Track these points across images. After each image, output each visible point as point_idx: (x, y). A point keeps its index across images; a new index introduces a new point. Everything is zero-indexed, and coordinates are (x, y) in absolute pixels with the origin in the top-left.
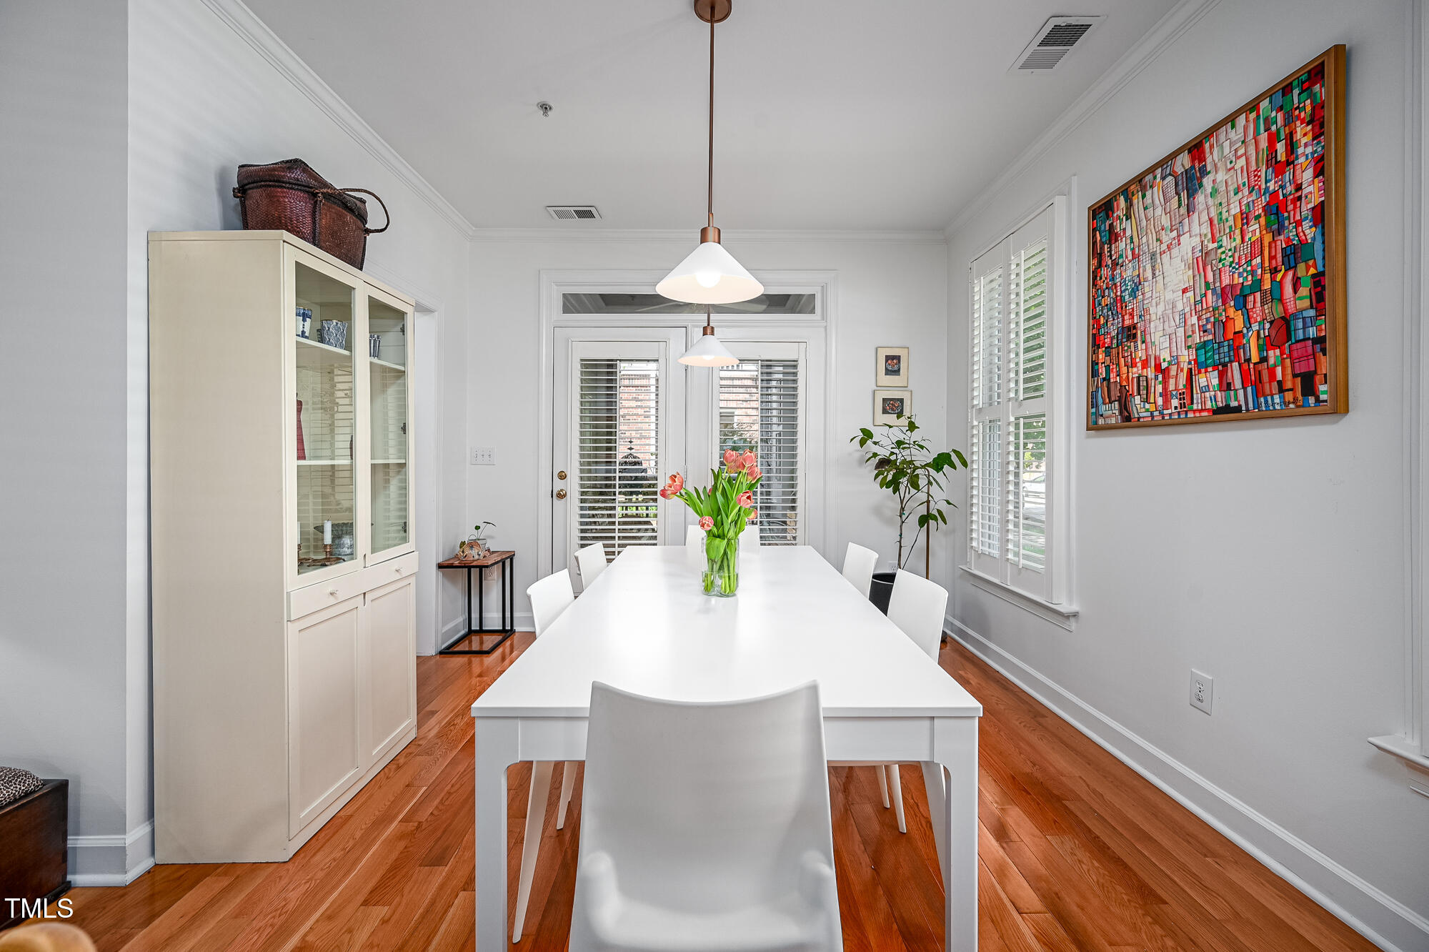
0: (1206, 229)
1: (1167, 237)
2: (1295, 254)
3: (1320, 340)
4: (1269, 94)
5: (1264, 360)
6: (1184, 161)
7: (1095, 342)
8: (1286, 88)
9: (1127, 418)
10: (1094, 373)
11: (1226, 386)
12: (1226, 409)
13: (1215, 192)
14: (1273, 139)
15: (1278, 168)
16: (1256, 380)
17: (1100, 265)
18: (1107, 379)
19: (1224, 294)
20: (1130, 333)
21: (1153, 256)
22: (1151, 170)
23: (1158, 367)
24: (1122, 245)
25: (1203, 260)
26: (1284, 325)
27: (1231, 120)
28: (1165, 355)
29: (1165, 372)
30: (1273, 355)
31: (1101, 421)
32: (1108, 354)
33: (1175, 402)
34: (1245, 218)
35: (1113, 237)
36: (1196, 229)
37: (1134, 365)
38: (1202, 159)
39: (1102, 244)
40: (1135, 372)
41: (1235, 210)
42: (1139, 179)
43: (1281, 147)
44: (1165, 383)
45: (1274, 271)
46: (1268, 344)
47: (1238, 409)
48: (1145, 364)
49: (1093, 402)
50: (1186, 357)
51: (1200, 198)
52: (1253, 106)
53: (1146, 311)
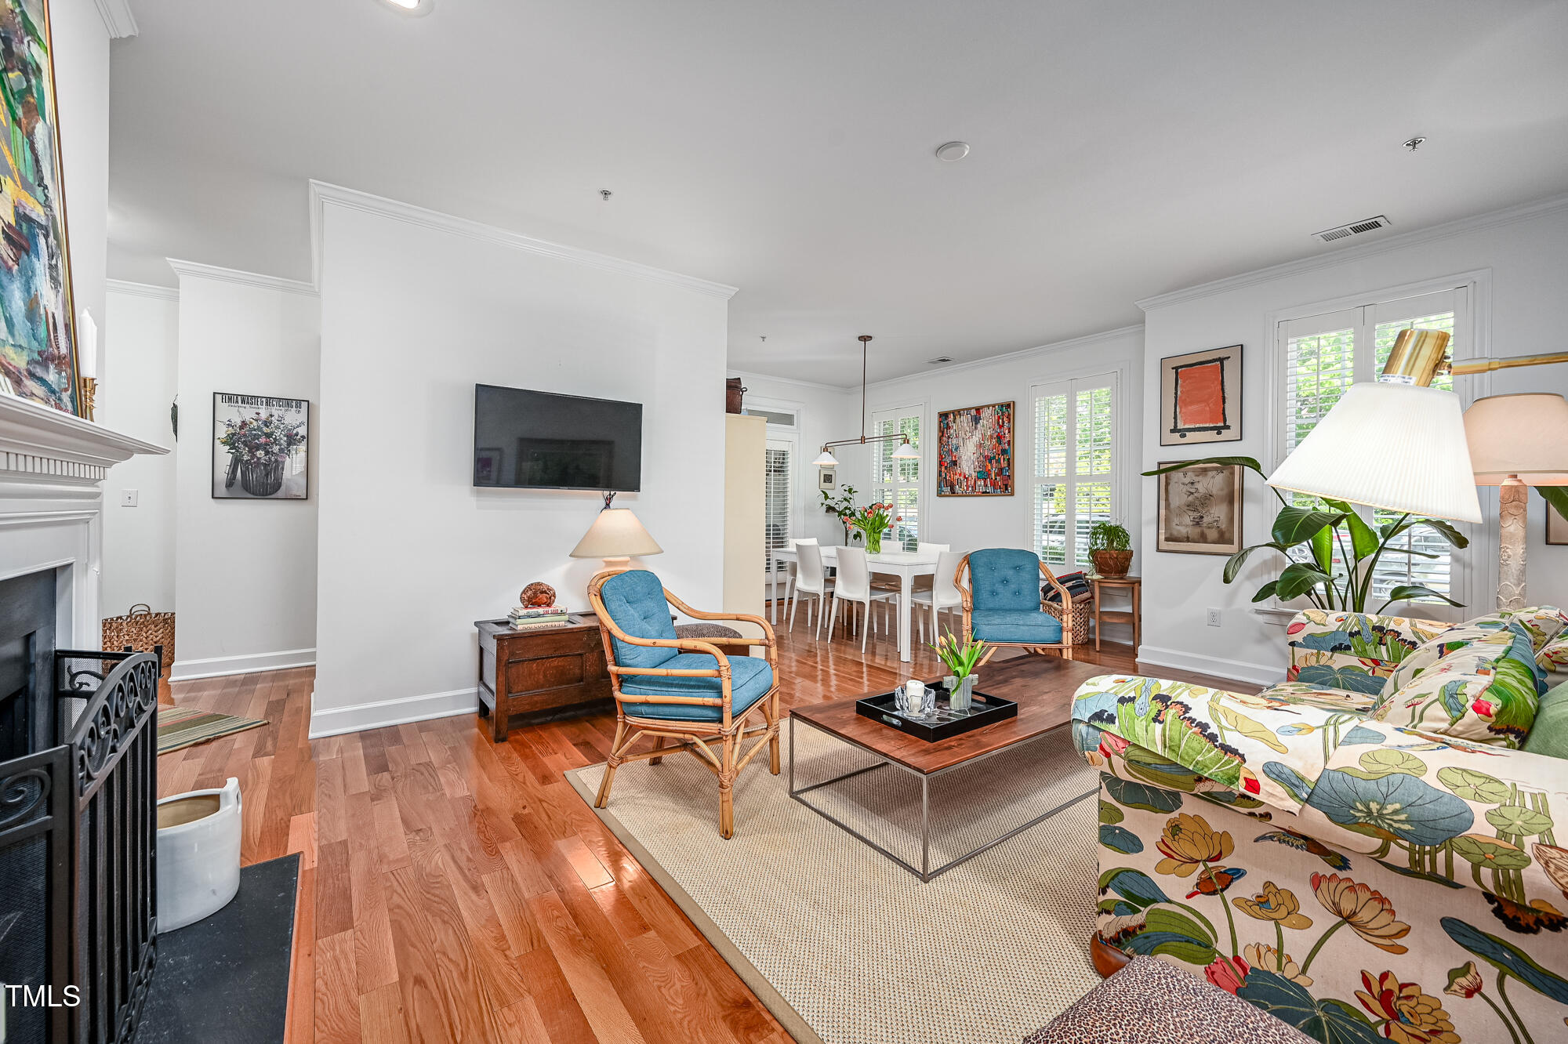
0: (980, 436)
1: (969, 434)
2: (1004, 452)
3: (1009, 476)
4: (998, 404)
5: (996, 479)
6: (973, 412)
7: (941, 464)
8: (1002, 406)
9: (953, 493)
10: (940, 475)
11: (986, 486)
12: (986, 492)
13: (983, 426)
14: (999, 417)
15: (1001, 427)
16: (994, 484)
17: (943, 436)
18: (945, 478)
19: (986, 457)
20: (955, 463)
21: (963, 439)
22: (964, 410)
23: (965, 477)
24: (952, 431)
25: (980, 445)
26: (1001, 470)
27: (988, 406)
28: (967, 473)
29: (967, 479)
30: (998, 478)
31: (943, 493)
32: (946, 468)
33: (970, 489)
34: (991, 437)
35: (948, 427)
36: (977, 435)
37: (956, 474)
38: (980, 414)
39: (944, 429)
40: (957, 477)
41: (989, 434)
42: (959, 411)
43: (1000, 421)
44: (967, 482)
45: (999, 455)
46: (997, 475)
47: (989, 493)
48: (960, 475)
49: (939, 485)
50: (974, 475)
51: (979, 426)
52: (994, 406)
53: (961, 457)
